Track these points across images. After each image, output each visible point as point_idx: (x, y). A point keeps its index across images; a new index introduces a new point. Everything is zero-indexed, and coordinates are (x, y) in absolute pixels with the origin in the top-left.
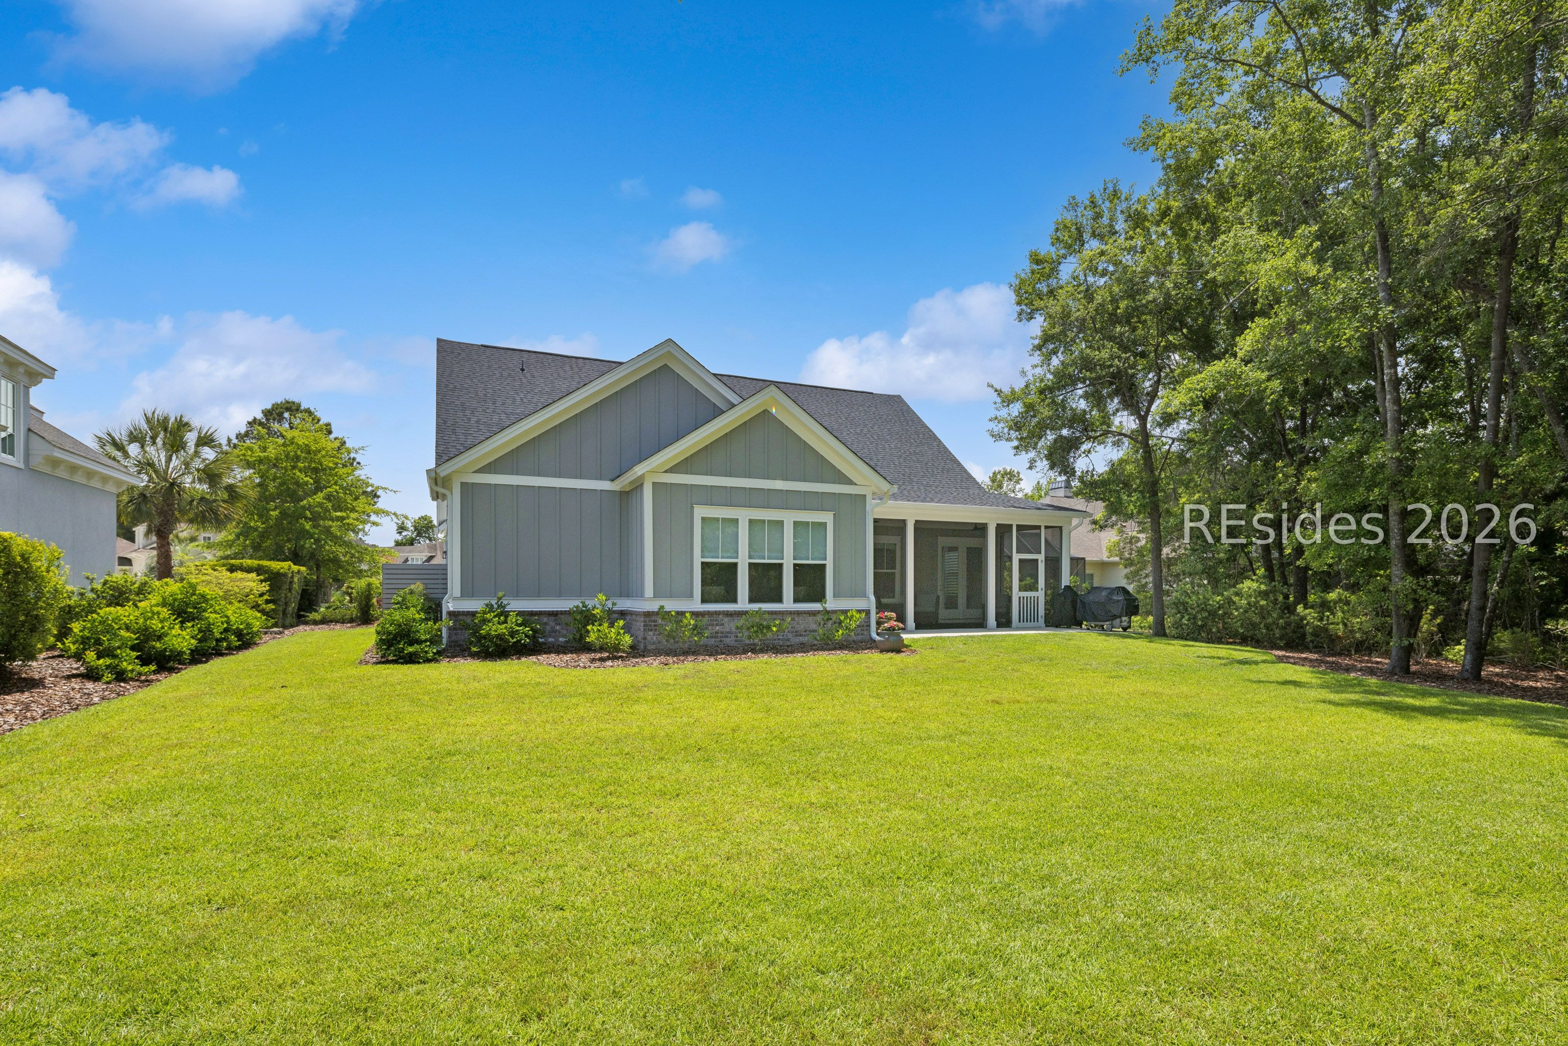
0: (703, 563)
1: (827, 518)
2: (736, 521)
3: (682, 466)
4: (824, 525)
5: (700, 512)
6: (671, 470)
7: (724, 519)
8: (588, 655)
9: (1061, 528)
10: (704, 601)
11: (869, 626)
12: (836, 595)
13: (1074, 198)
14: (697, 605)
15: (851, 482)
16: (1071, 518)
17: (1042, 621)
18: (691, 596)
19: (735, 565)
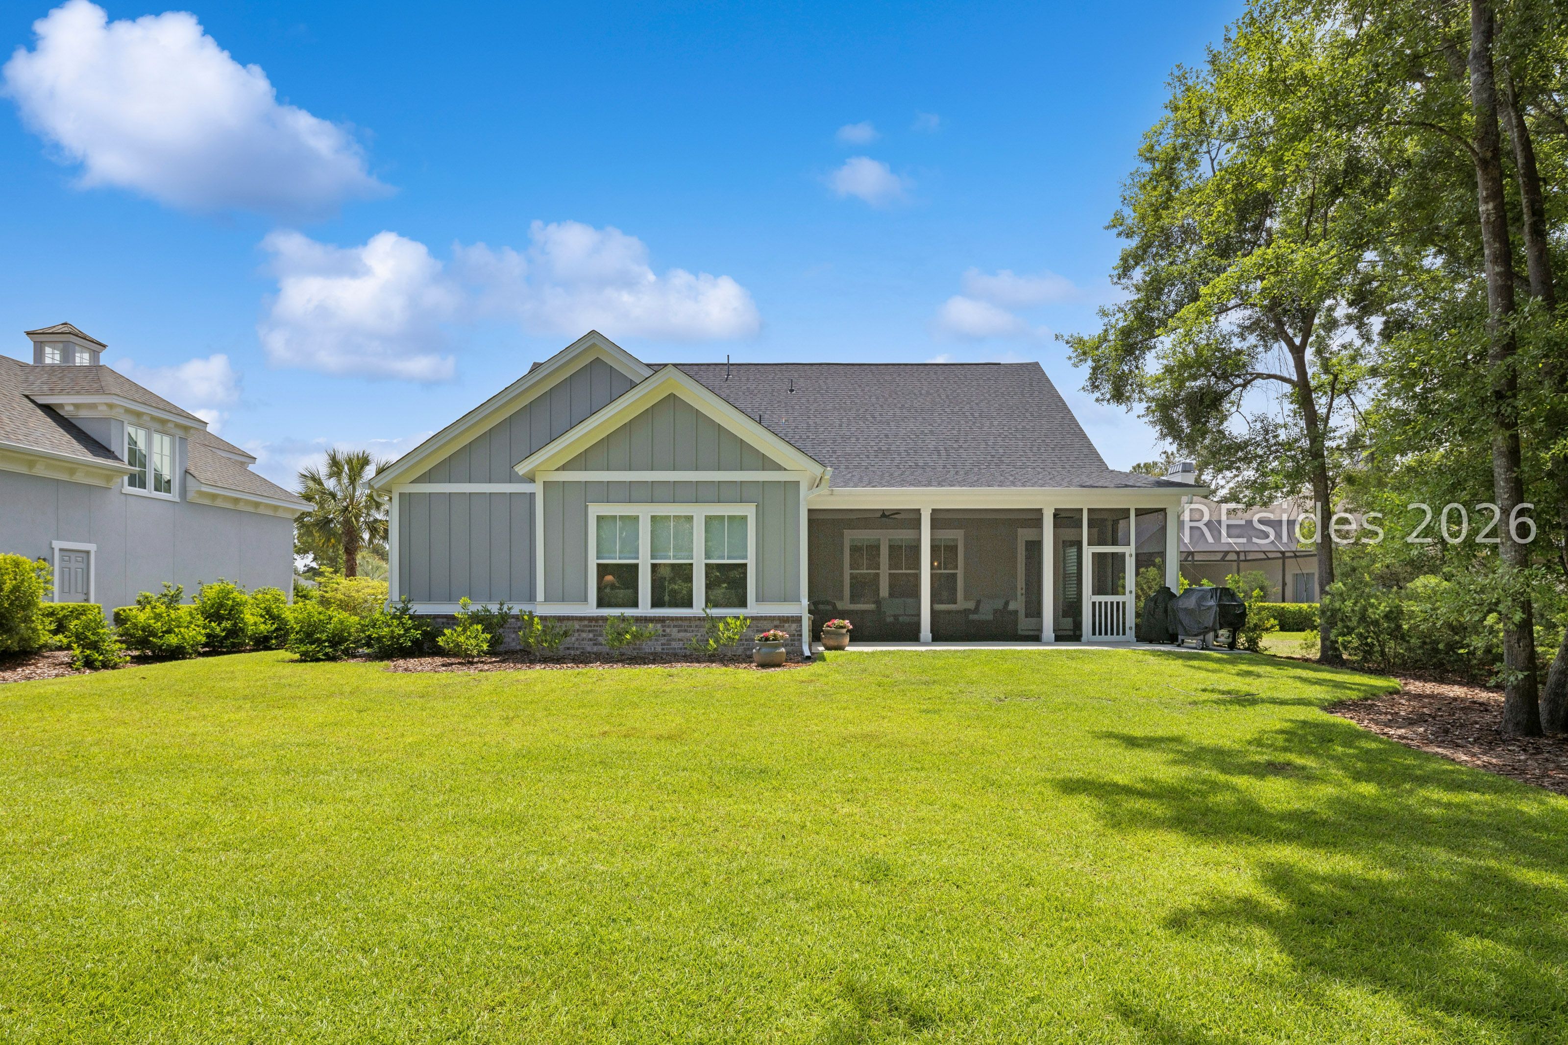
0: (599, 565)
1: (748, 510)
2: (636, 518)
3: (579, 462)
4: (744, 518)
5: (595, 510)
6: (563, 468)
7: (621, 517)
8: (441, 659)
9: (1163, 510)
10: (600, 604)
11: (801, 635)
12: (760, 599)
13: (1179, 67)
14: (591, 609)
15: (779, 468)
16: (1179, 496)
17: (1131, 634)
18: (585, 600)
19: (636, 566)
